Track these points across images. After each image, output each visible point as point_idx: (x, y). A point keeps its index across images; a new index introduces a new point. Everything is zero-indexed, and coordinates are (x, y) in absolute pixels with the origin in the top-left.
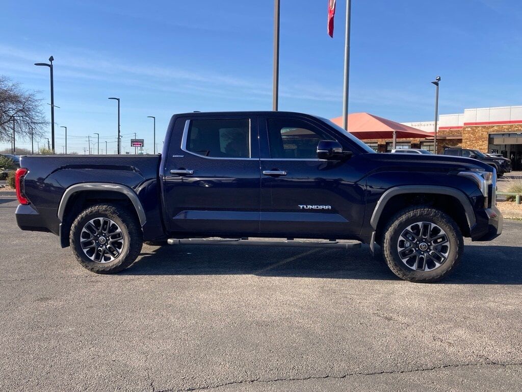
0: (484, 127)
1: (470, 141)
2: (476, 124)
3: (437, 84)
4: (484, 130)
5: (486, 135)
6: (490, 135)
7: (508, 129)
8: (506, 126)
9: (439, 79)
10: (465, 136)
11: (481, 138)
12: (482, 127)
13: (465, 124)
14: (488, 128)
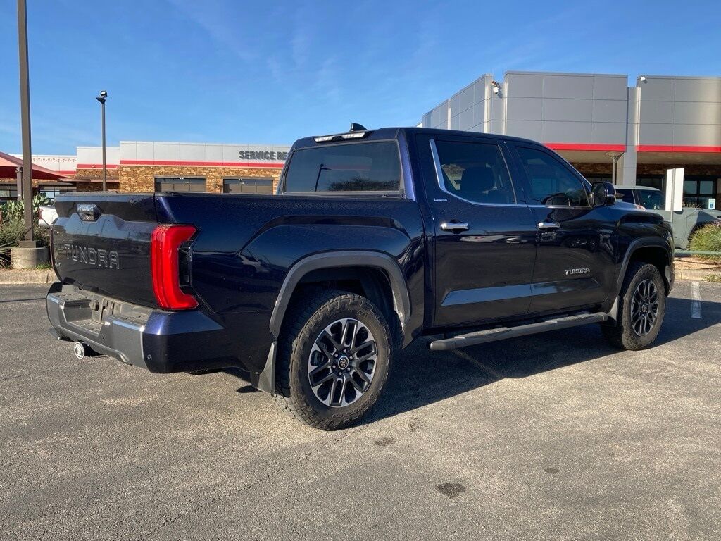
0: (148, 168)
1: (130, 186)
2: (137, 162)
3: (102, 101)
4: (148, 172)
5: (151, 179)
6: (156, 178)
7: (178, 172)
8: (176, 168)
9: (105, 95)
10: (122, 179)
11: (144, 182)
12: (146, 167)
13: (122, 162)
14: (153, 169)
